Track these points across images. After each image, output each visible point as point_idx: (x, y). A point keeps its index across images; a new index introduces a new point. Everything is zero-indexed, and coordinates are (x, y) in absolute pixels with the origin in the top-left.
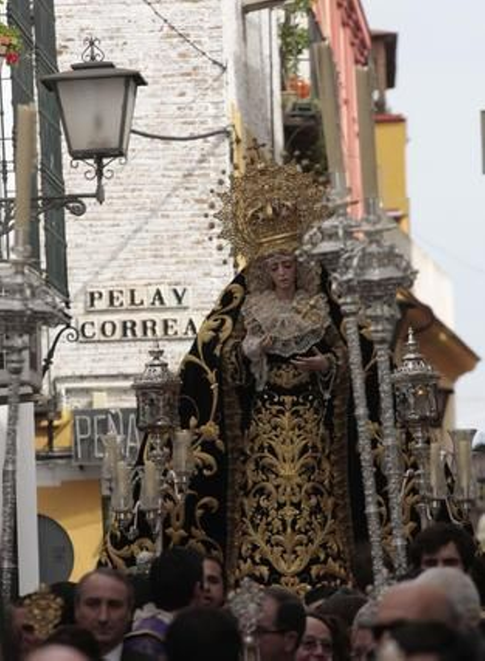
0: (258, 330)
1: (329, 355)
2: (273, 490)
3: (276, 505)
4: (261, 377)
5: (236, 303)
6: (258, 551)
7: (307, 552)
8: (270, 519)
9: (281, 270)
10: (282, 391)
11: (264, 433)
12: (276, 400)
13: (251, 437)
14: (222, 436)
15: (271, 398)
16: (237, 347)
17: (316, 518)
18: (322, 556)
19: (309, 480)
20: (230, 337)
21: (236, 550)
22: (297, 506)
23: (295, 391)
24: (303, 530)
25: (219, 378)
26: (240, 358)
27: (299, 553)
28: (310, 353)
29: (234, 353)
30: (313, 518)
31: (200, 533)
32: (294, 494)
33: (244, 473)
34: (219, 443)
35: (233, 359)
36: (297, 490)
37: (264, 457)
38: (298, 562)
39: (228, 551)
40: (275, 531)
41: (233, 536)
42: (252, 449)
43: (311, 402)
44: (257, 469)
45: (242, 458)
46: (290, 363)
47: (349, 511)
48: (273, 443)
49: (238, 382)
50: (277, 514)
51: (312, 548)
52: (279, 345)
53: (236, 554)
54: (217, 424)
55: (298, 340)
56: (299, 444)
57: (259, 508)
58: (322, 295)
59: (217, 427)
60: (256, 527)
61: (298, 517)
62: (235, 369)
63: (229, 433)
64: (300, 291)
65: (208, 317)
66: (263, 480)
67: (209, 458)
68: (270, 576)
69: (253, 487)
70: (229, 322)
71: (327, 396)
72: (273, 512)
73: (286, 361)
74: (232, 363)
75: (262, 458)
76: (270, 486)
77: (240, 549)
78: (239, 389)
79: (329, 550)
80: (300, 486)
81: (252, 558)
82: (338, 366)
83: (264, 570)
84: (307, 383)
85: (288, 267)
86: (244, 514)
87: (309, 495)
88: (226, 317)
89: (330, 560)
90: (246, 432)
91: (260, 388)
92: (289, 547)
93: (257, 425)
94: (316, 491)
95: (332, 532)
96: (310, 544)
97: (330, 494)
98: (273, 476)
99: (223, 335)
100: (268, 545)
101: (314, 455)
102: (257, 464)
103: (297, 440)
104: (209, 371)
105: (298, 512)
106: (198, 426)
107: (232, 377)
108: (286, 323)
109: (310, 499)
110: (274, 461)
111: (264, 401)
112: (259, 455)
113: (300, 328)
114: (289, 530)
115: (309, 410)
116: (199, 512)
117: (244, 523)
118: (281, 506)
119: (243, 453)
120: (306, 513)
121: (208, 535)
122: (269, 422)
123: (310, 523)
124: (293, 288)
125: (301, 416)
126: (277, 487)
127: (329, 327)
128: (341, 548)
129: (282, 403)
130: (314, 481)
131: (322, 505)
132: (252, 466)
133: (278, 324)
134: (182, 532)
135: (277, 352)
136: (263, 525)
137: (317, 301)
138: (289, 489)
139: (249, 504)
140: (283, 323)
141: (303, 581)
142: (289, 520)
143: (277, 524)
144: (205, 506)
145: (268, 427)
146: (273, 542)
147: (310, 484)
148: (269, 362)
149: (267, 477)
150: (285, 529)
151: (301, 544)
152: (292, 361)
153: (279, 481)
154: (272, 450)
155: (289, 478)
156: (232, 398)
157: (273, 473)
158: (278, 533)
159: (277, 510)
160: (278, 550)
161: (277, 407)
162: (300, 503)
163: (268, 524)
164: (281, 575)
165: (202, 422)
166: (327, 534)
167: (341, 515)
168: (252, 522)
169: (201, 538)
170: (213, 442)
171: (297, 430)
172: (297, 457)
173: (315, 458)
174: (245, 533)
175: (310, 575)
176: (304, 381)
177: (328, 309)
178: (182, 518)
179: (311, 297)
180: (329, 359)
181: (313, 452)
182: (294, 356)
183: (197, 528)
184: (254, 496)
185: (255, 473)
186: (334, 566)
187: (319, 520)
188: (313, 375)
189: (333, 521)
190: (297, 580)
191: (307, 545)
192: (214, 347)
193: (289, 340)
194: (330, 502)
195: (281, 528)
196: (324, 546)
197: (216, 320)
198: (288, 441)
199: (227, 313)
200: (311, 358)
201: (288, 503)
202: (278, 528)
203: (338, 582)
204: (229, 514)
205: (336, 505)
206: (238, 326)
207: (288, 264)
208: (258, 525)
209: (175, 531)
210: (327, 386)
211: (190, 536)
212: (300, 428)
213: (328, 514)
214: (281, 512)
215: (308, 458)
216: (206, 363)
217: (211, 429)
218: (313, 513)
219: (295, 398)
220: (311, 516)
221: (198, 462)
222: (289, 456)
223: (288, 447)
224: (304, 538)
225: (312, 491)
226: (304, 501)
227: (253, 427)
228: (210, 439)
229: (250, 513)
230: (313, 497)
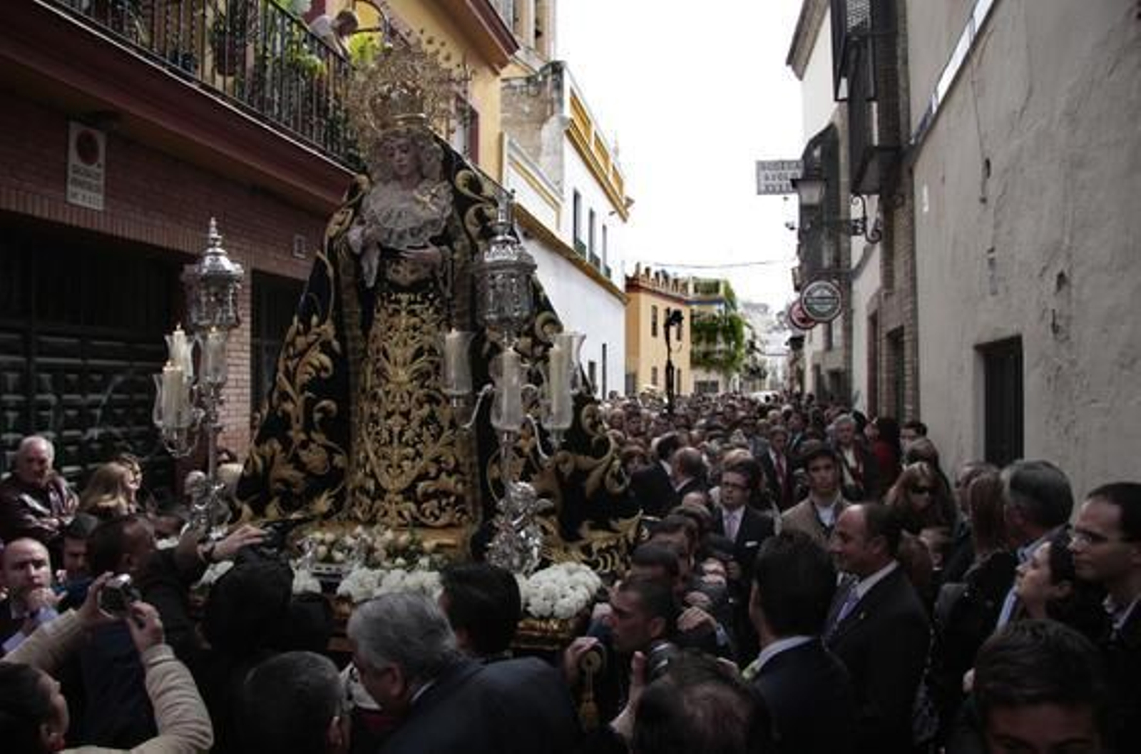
1: (445, 248)
2: (384, 397)
3: (385, 414)
4: (371, 271)
7: (413, 468)
8: (379, 428)
9: (399, 154)
10: (400, 288)
11: (382, 333)
12: (393, 298)
14: (340, 336)
15: (390, 295)
17: (428, 429)
18: (433, 472)
19: (422, 386)
22: (406, 415)
23: (413, 288)
24: (411, 443)
25: (335, 273)
27: (406, 469)
30: (424, 429)
31: (319, 437)
32: (403, 402)
33: (365, 376)
34: (336, 344)
36: (406, 396)
37: (380, 359)
38: (403, 478)
40: (382, 442)
43: (432, 302)
44: (374, 372)
45: (365, 359)
46: (405, 257)
48: (387, 344)
50: (386, 423)
51: (420, 463)
52: (394, 237)
53: (356, 460)
54: (333, 323)
55: (414, 232)
56: (413, 346)
57: (372, 416)
58: (446, 183)
59: (333, 326)
60: (369, 435)
61: (406, 427)
63: (348, 333)
64: (423, 181)
66: (377, 385)
67: (326, 360)
68: (375, 491)
69: (370, 391)
70: (351, 214)
71: (448, 294)
72: (382, 421)
73: (398, 255)
76: (381, 392)
77: (357, 455)
78: (353, 286)
79: (443, 464)
80: (410, 394)
81: (365, 468)
82: (453, 260)
83: (371, 484)
84: (427, 280)
85: (405, 152)
86: (362, 419)
87: (420, 403)
88: (348, 210)
89: (443, 476)
90: (369, 332)
91: (371, 283)
92: (395, 458)
93: (376, 325)
94: (430, 399)
95: (452, 444)
96: (418, 459)
98: (383, 381)
99: (342, 229)
100: (377, 457)
101: (431, 358)
102: (374, 365)
103: (410, 342)
104: (329, 267)
105: (405, 422)
106: (318, 326)
107: (346, 272)
108: (404, 214)
109: (422, 407)
110: (386, 365)
111: (383, 299)
113: (417, 219)
114: (396, 440)
115: (427, 309)
116: (317, 416)
117: (362, 428)
118: (389, 415)
119: (365, 353)
120: (415, 424)
121: (330, 438)
122: (386, 322)
123: (419, 436)
125: (416, 316)
126: (387, 393)
127: (451, 216)
128: (461, 460)
129: (398, 302)
130: (428, 387)
131: (437, 414)
132: (370, 369)
133: (395, 215)
134: (302, 436)
135: (391, 245)
136: (374, 434)
137: (438, 190)
138: (398, 395)
139: (366, 409)
140: (400, 215)
141: (407, 499)
142: (396, 430)
143: (385, 435)
144: (323, 409)
146: (380, 454)
147: (422, 392)
148: (380, 255)
150: (391, 442)
151: (407, 458)
152: (402, 254)
153: (391, 386)
154: (385, 353)
155: (399, 384)
156: (349, 295)
157: (385, 377)
158: (384, 445)
159: (386, 419)
160: (384, 463)
161: (393, 306)
162: (409, 412)
163: (378, 433)
164: (385, 491)
165: (322, 321)
166: (442, 446)
168: (367, 429)
169: (320, 442)
170: (329, 343)
171: (411, 331)
172: (409, 360)
173: (432, 362)
174: (361, 441)
175: (415, 492)
176: (423, 277)
177: (451, 198)
178: (301, 420)
179: (433, 186)
180: (443, 253)
181: (430, 355)
183: (316, 431)
184: (370, 401)
185: (373, 377)
186: (448, 482)
187: (432, 431)
188: (433, 271)
189: (451, 431)
190: (399, 498)
191: (413, 460)
192: (336, 240)
193: (405, 231)
194: (449, 410)
195: (388, 439)
196: (436, 460)
197: (341, 214)
198: (401, 344)
199: (349, 207)
200: (421, 251)
201: (397, 412)
202: (385, 439)
207: (405, 148)
209: (297, 435)
210: (445, 283)
211: (311, 440)
212: (415, 329)
213: (446, 424)
214: (390, 422)
215: (422, 363)
216: (329, 258)
217: (329, 328)
218: (424, 423)
219: (412, 297)
220: (421, 426)
221: (316, 363)
222: (400, 359)
223: (398, 352)
224: (410, 451)
225: (424, 399)
226: (413, 411)
227: (373, 328)
228: (327, 339)
229: (365, 419)
230: (426, 406)
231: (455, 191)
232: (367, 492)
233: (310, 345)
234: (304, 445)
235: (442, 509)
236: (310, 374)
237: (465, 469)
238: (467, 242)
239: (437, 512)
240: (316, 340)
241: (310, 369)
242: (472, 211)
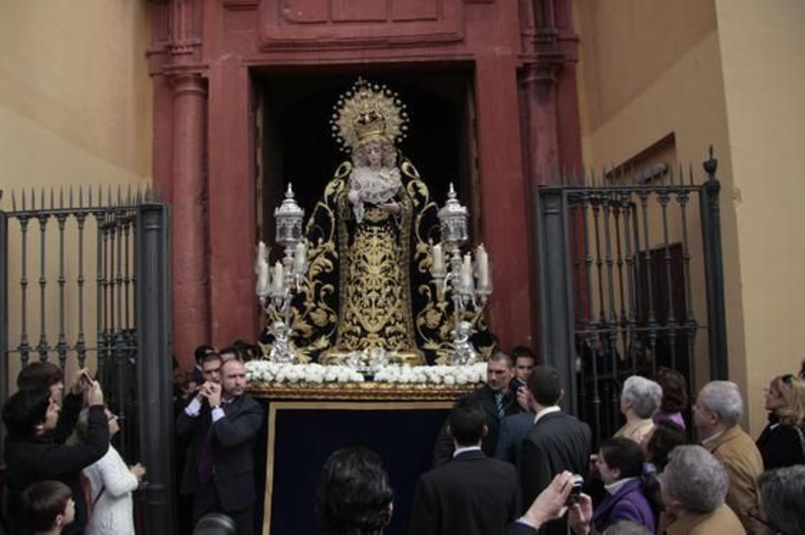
0: (358, 187)
1: (400, 203)
2: (365, 282)
3: (366, 291)
4: (360, 215)
5: (347, 172)
6: (355, 317)
7: (383, 319)
8: (362, 299)
9: (373, 153)
10: (371, 224)
11: (361, 248)
13: (353, 251)
14: (337, 249)
15: (366, 227)
16: (345, 197)
17: (390, 299)
18: (393, 322)
19: (386, 276)
20: (342, 192)
22: (379, 291)
23: (379, 224)
24: (381, 305)
25: (336, 216)
26: (347, 203)
27: (379, 320)
28: (389, 201)
29: (344, 200)
30: (388, 298)
31: (323, 305)
33: (349, 271)
34: (335, 254)
35: (343, 204)
36: (379, 282)
37: (361, 262)
38: (378, 325)
40: (365, 306)
41: (342, 307)
42: (354, 258)
43: (389, 231)
44: (356, 269)
45: (348, 262)
46: (378, 207)
47: (409, 294)
48: (365, 254)
49: (345, 217)
50: (367, 296)
51: (387, 317)
52: (371, 196)
53: (344, 318)
54: (334, 242)
55: (382, 194)
56: (381, 255)
57: (356, 292)
58: (397, 169)
59: (334, 244)
60: (355, 303)
61: (379, 298)
62: (345, 211)
63: (341, 248)
64: (385, 167)
66: (360, 276)
67: (330, 263)
68: (361, 333)
69: (354, 279)
70: (342, 183)
71: (400, 228)
72: (364, 295)
73: (374, 206)
74: (342, 206)
75: (359, 263)
76: (363, 279)
77: (345, 315)
78: (347, 222)
79: (397, 317)
80: (380, 280)
81: (352, 320)
82: (405, 210)
83: (358, 329)
84: (387, 220)
85: (377, 151)
86: (348, 295)
87: (386, 285)
88: (340, 180)
89: (397, 323)
90: (351, 247)
91: (359, 221)
92: (373, 316)
93: (357, 243)
94: (390, 283)
95: (400, 307)
96: (386, 315)
97: (399, 284)
98: (365, 274)
99: (339, 191)
100: (361, 314)
101: (390, 262)
102: (356, 265)
103: (379, 253)
104: (330, 211)
105: (378, 295)
106: (323, 243)
107: (343, 215)
108: (375, 184)
109: (386, 287)
110: (366, 265)
111: (362, 230)
112: (358, 260)
113: (383, 187)
114: (374, 306)
115: (387, 235)
116: (323, 293)
117: (348, 300)
118: (369, 291)
119: (349, 259)
120: (384, 296)
121: (329, 306)
122: (364, 242)
123: (386, 302)
124: (380, 165)
125: (382, 239)
126: (367, 280)
127: (400, 187)
128: (404, 315)
129: (372, 231)
130: (389, 276)
131: (393, 291)
132: (353, 267)
133: (371, 184)
134: (313, 305)
135: (370, 200)
136: (358, 302)
137: (394, 172)
138: (374, 281)
139: (351, 289)
140: (373, 184)
141: (381, 336)
142: (373, 300)
143: (367, 302)
144: (326, 290)
145: (363, 245)
146: (364, 313)
147: (387, 279)
148: (365, 207)
150: (371, 305)
151: (380, 314)
152: (378, 206)
153: (368, 276)
154: (365, 258)
155: (374, 275)
156: (343, 227)
157: (365, 271)
158: (367, 307)
159: (367, 294)
160: (367, 317)
161: (370, 233)
162: (380, 289)
163: (362, 302)
164: (368, 332)
165: (326, 241)
166: (396, 308)
167: (404, 296)
168: (353, 299)
169: (324, 308)
170: (332, 253)
171: (380, 247)
173: (390, 264)
174: (349, 306)
175: (384, 333)
176: (384, 219)
177: (400, 177)
178: (313, 296)
179: (391, 170)
180: (400, 205)
181: (389, 260)
182: (379, 203)
183: (321, 301)
184: (355, 285)
185: (355, 271)
186: (400, 327)
187: (392, 300)
188: (391, 217)
189: (400, 300)
190: (377, 336)
191: (384, 315)
192: (334, 197)
193: (376, 194)
194: (399, 288)
195: (369, 305)
196: (394, 315)
197: (335, 183)
198: (374, 253)
199: (341, 179)
200: (389, 205)
201: (374, 290)
202: (367, 304)
203: (402, 336)
204: (341, 295)
205: (402, 291)
206: (348, 185)
207: (377, 149)
209: (309, 304)
210: (399, 221)
211: (318, 307)
212: (382, 245)
213: (397, 296)
214: (369, 295)
215: (386, 264)
216: (329, 207)
217: (330, 245)
218: (388, 296)
219: (380, 229)
220: (386, 297)
221: (323, 264)
222: (375, 262)
223: (375, 257)
224: (381, 310)
225: (388, 283)
226: (383, 288)
227: (355, 245)
228: (329, 251)
229: (351, 295)
230: (388, 286)
231: (402, 173)
232: (356, 334)
233: (318, 254)
234: (314, 310)
235: (398, 342)
236: (319, 270)
237: (407, 320)
238: (410, 200)
239: (395, 343)
240: (322, 252)
241: (317, 267)
242: (410, 184)
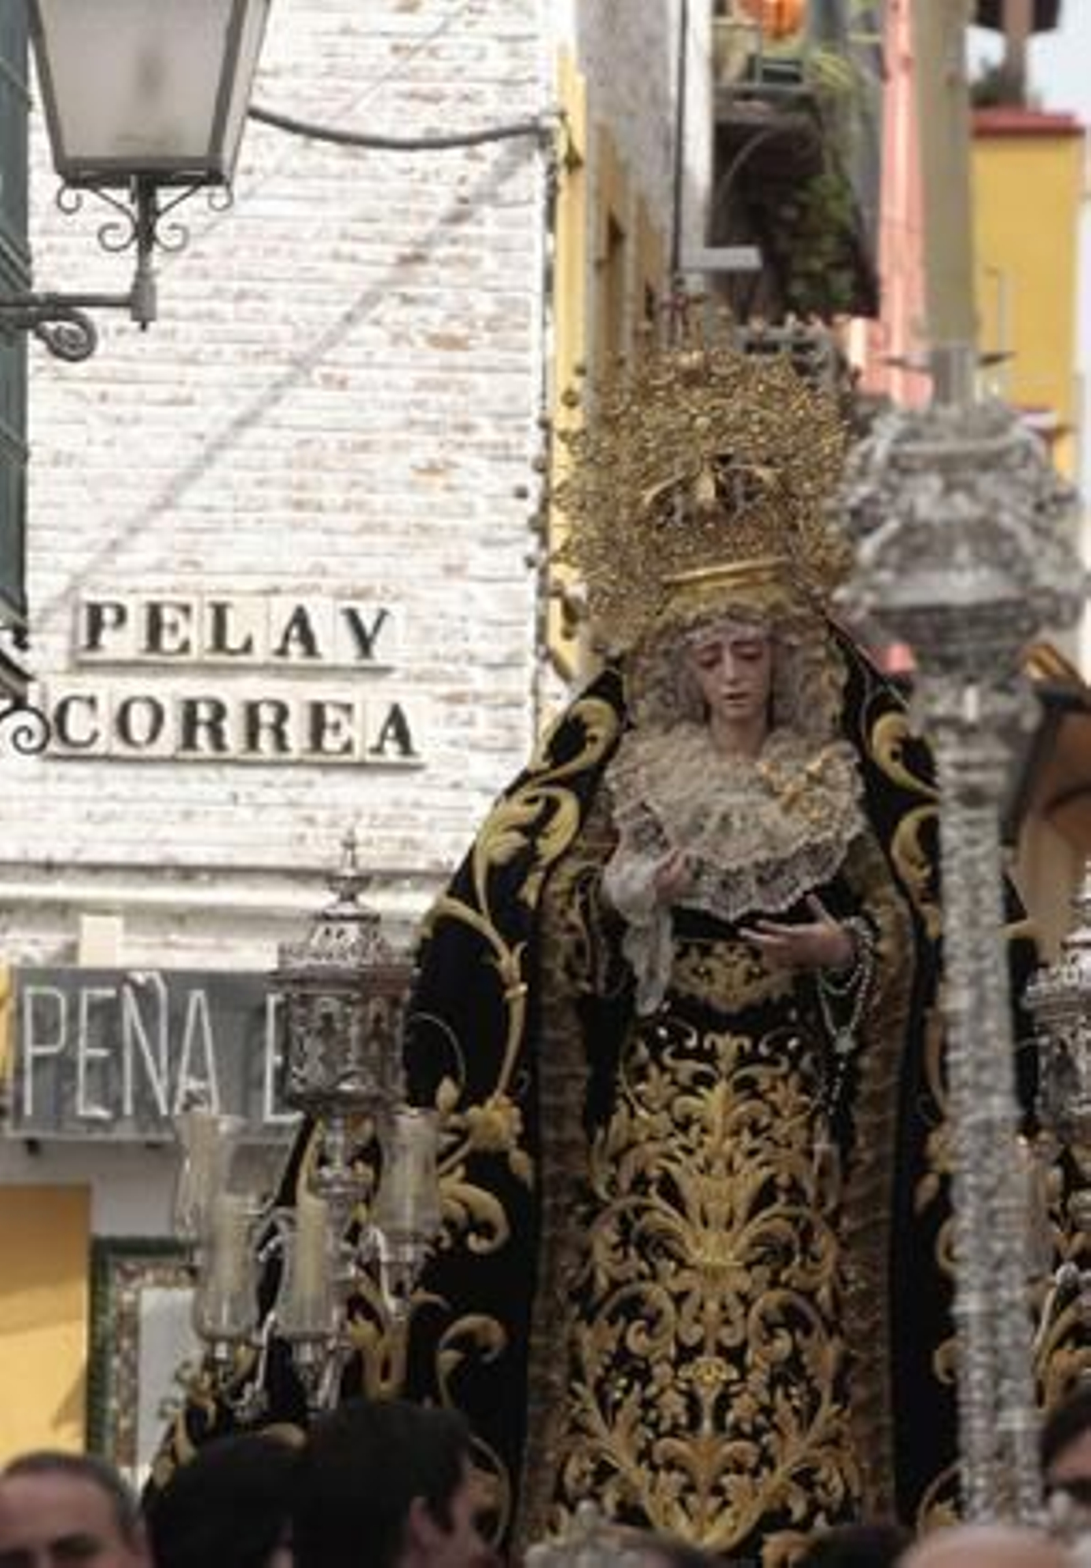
0: (651, 836)
1: (853, 921)
2: (669, 1306)
3: (672, 1351)
4: (651, 974)
5: (591, 754)
6: (614, 1479)
7: (753, 1495)
8: (652, 1390)
9: (729, 667)
10: (710, 1019)
11: (652, 1138)
12: (692, 1043)
13: (610, 1150)
14: (528, 1140)
15: (678, 1036)
16: (587, 882)
17: (788, 1397)
18: (799, 1510)
20: (568, 852)
21: (551, 1476)
22: (734, 1356)
23: (747, 1021)
24: (747, 1428)
25: (532, 970)
26: (595, 915)
27: (730, 1496)
28: (801, 913)
29: (578, 899)
30: (779, 1393)
32: (727, 1322)
33: (586, 1254)
34: (520, 1160)
35: (574, 916)
36: (737, 1311)
37: (648, 1208)
38: (725, 1520)
39: (524, 1477)
40: (665, 1425)
41: (539, 1434)
42: (613, 1183)
43: (795, 1057)
44: (624, 1243)
45: (582, 1209)
46: (739, 939)
47: (885, 1383)
48: (673, 1167)
49: (586, 987)
50: (676, 1377)
51: (773, 1480)
52: (708, 883)
53: (548, 1489)
54: (516, 1104)
55: (767, 874)
56: (752, 1177)
57: (622, 1356)
58: (846, 746)
59: (516, 1112)
60: (609, 1410)
61: (734, 1389)
62: (579, 949)
63: (549, 1134)
64: (781, 732)
65: (510, 792)
66: (641, 1277)
67: (487, 1203)
69: (609, 1294)
70: (569, 807)
71: (845, 1044)
72: (662, 1371)
73: (728, 932)
74: (571, 928)
75: (640, 1211)
76: (658, 1295)
77: (560, 1471)
78: (584, 1005)
79: (819, 1492)
80: (745, 1300)
82: (878, 956)
84: (786, 1002)
85: (750, 658)
86: (577, 1373)
87: (770, 1329)
88: (559, 793)
89: (821, 1520)
90: (600, 1134)
91: (648, 1006)
92: (703, 1478)
93: (632, 1114)
94: (792, 1319)
95: (834, 1441)
96: (765, 1471)
97: (832, 1329)
98: (671, 1266)
99: (550, 847)
100: (644, 1465)
101: (793, 1210)
102: (625, 1224)
103: (743, 1166)
104: (502, 949)
105: (733, 1374)
106: (459, 1107)
107: (568, 968)
108: (737, 823)
109: (773, 1336)
110: (676, 1223)
111: (657, 1047)
112: (634, 1200)
113: (770, 838)
114: (707, 1425)
115: (785, 1078)
116: (448, 1358)
117: (575, 1395)
118: (687, 1354)
119: (591, 1197)
120: (757, 1378)
122: (668, 1107)
123: (767, 1411)
124: (761, 723)
125: (757, 1095)
126: (679, 1298)
127: (859, 838)
128: (856, 1491)
129: (709, 1056)
130: (787, 1285)
131: (805, 1359)
132: (607, 1233)
133: (712, 824)
135: (704, 904)
136: (631, 1407)
137: (827, 763)
138: (712, 1306)
139: (594, 1342)
140: (725, 819)
142: (708, 1397)
143: (674, 1405)
144: (465, 1342)
145: (662, 1122)
146: (658, 1459)
147: (778, 1295)
148: (676, 932)
149: (652, 1266)
150: (695, 1422)
151: (739, 1469)
152: (744, 932)
153: (686, 1280)
154: (670, 1191)
155: (714, 1274)
156: (565, 1031)
157: (670, 1256)
158: (674, 1432)
159: (676, 1365)
160: (671, 1481)
162: (741, 1349)
163: (647, 1404)
165: (474, 1094)
166: (819, 1445)
167: (859, 1392)
170: (504, 1155)
171: (746, 1136)
172: (741, 1212)
173: (794, 1220)
174: (577, 1428)
175: (758, 1560)
176: (775, 994)
177: (860, 789)
178: (397, 1370)
179: (811, 750)
180: (850, 932)
181: (790, 1202)
182: (751, 919)
184: (612, 1321)
185: (620, 1254)
187: (796, 1402)
188: (804, 979)
189: (836, 1407)
191: (755, 1473)
192: (521, 881)
193: (739, 872)
194: (832, 1351)
195: (683, 1420)
196: (805, 1478)
197: (532, 801)
198: (719, 1165)
199: (564, 782)
200: (800, 929)
201: (710, 1345)
202: (674, 1417)
204: (534, 1370)
205: (846, 1362)
206: (597, 822)
207: (749, 650)
208: (618, 1405)
210: (843, 1011)
212: (754, 1129)
213: (823, 1386)
214: (686, 1372)
215: (774, 1219)
216: (495, 923)
217: (498, 1119)
218: (777, 1379)
219: (747, 1043)
220: (771, 1387)
221: (455, 1212)
222: (717, 1210)
223: (717, 1183)
224: (747, 1450)
225: (779, 1317)
226: (754, 1344)
227: (619, 1120)
228: (493, 1147)
229: (595, 1371)
230: (783, 1332)
231: (868, 768)
236: (433, 1243)
238: (903, 907)
240: (453, 1148)
242: (908, 825)
